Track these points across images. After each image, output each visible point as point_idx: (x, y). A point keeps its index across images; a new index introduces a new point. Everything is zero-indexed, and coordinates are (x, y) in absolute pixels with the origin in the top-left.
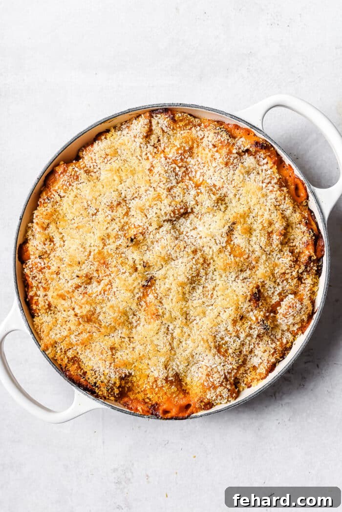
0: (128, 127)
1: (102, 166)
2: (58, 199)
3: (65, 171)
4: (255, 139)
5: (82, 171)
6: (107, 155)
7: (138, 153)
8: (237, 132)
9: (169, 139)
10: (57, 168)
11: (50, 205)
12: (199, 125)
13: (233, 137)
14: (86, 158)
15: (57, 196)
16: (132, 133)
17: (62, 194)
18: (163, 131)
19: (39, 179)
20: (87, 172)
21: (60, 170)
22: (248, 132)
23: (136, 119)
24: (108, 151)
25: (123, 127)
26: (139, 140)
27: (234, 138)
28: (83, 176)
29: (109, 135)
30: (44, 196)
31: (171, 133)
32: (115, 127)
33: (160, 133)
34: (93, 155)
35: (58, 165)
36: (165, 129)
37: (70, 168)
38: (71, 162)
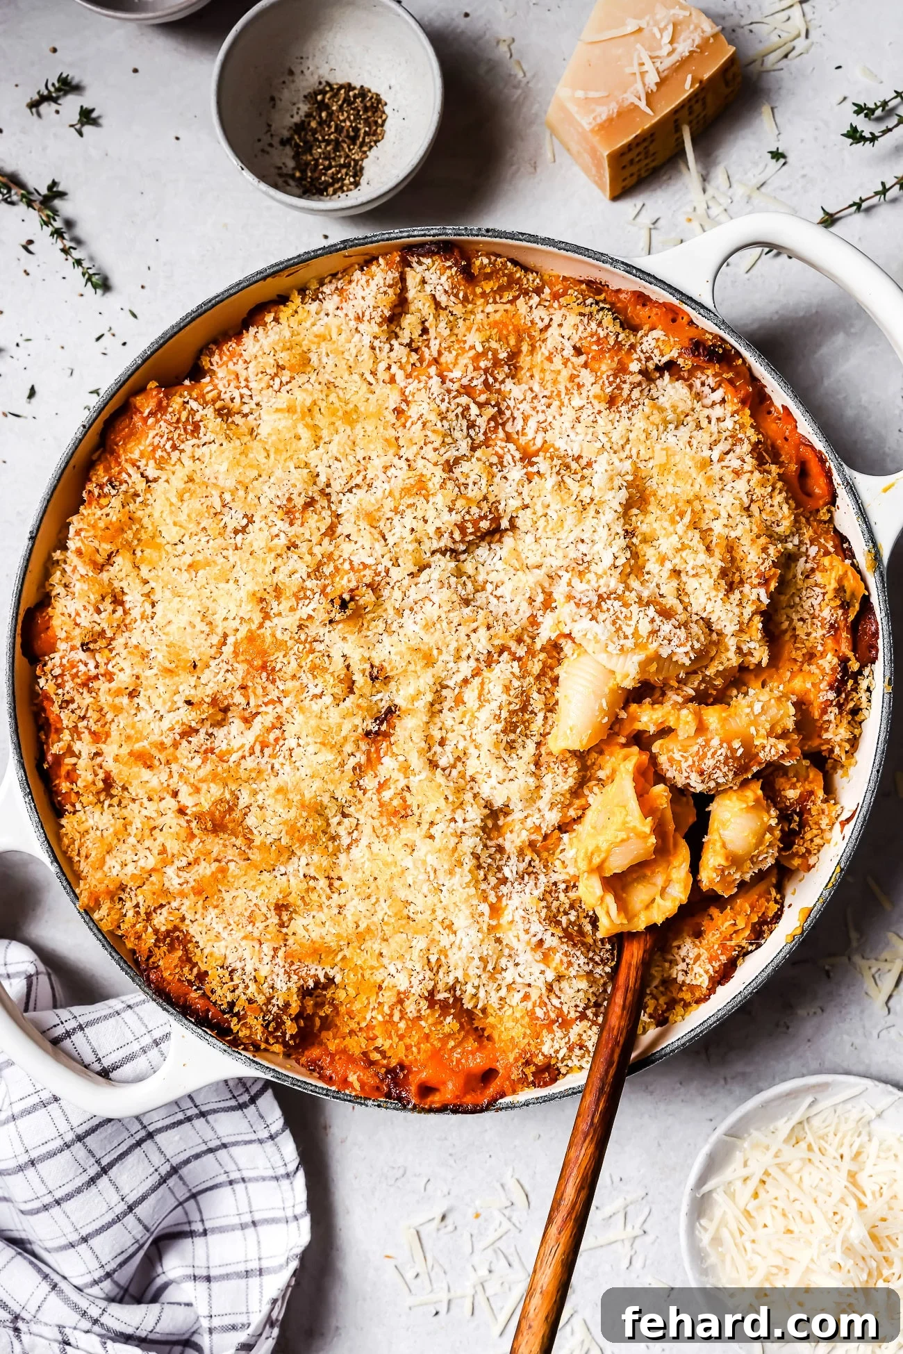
0: (340, 291)
1: (266, 398)
2: (141, 486)
3: (161, 408)
4: (692, 333)
5: (210, 412)
6: (281, 368)
7: (366, 367)
8: (643, 312)
9: (452, 327)
10: (139, 400)
11: (116, 502)
12: (539, 291)
13: (630, 326)
14: (221, 373)
15: (136, 476)
16: (350, 309)
17: (151, 472)
18: (437, 305)
19: (87, 428)
20: (224, 413)
21: (146, 404)
22: (673, 314)
23: (362, 270)
24: (284, 357)
25: (327, 289)
26: (370, 329)
27: (635, 329)
28: (212, 423)
29: (285, 312)
30: (100, 475)
31: (458, 310)
32: (302, 291)
33: (427, 309)
34: (240, 367)
35: (141, 390)
36: (443, 299)
37: (176, 402)
38: (179, 383)
